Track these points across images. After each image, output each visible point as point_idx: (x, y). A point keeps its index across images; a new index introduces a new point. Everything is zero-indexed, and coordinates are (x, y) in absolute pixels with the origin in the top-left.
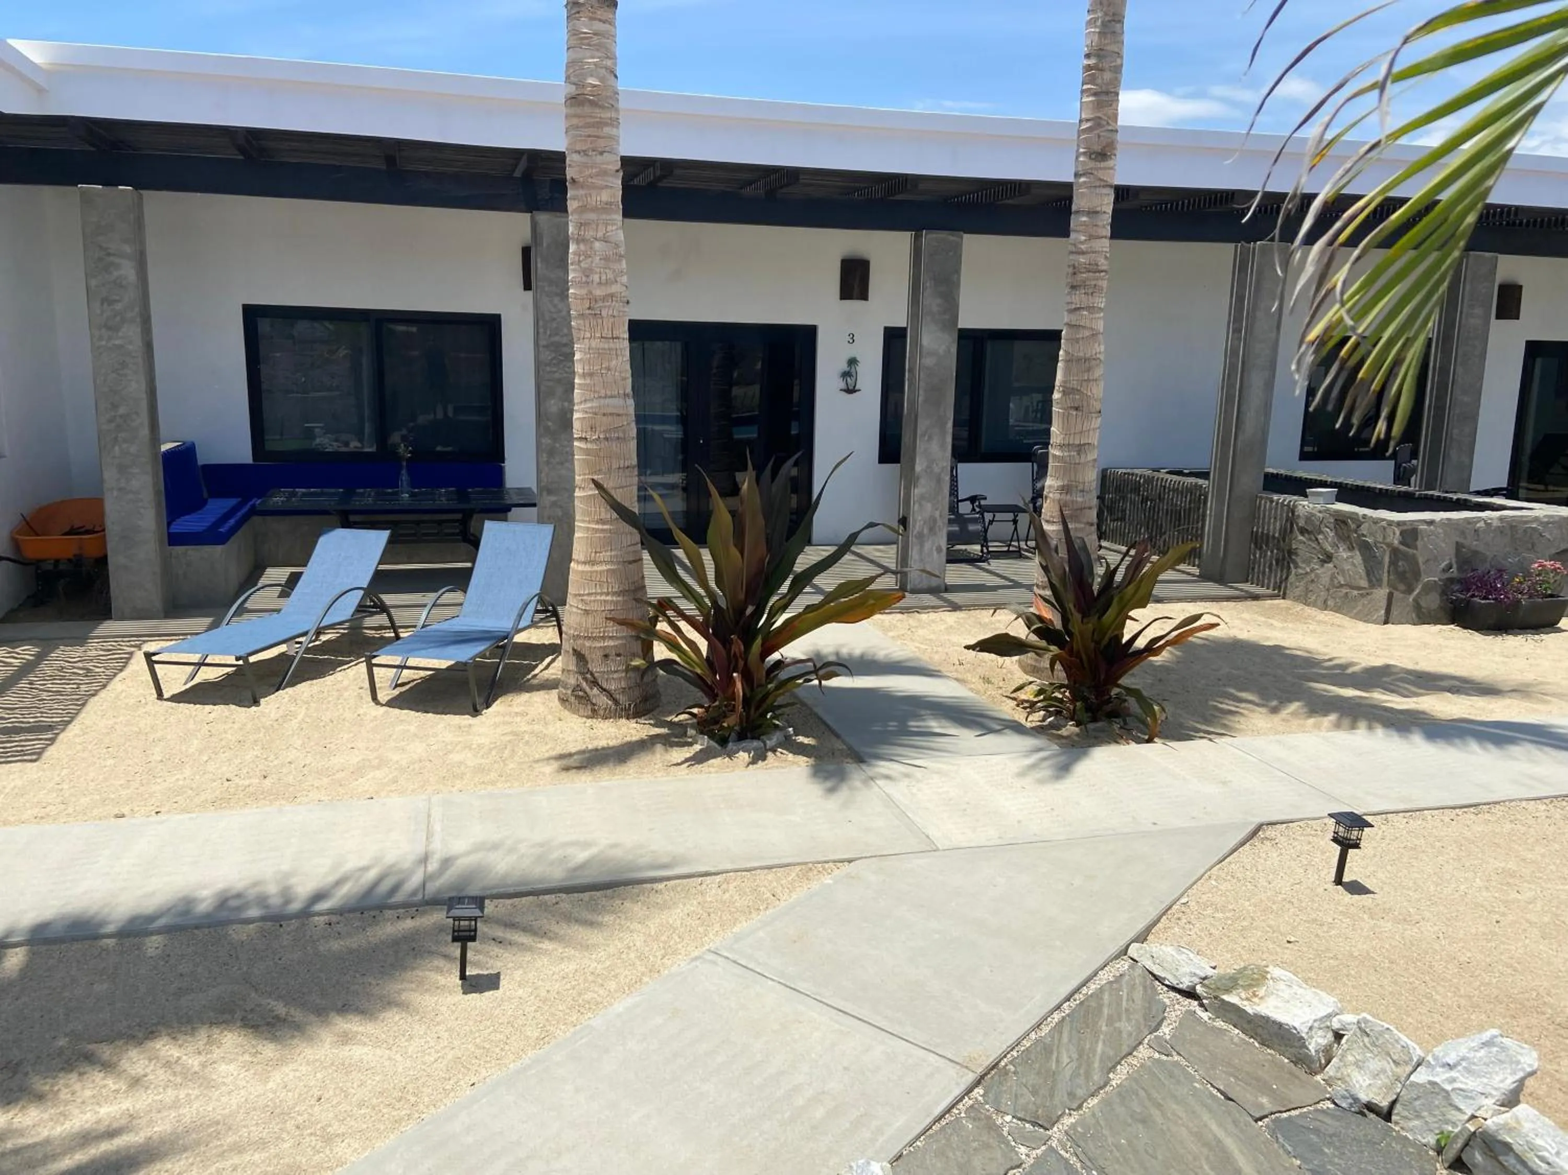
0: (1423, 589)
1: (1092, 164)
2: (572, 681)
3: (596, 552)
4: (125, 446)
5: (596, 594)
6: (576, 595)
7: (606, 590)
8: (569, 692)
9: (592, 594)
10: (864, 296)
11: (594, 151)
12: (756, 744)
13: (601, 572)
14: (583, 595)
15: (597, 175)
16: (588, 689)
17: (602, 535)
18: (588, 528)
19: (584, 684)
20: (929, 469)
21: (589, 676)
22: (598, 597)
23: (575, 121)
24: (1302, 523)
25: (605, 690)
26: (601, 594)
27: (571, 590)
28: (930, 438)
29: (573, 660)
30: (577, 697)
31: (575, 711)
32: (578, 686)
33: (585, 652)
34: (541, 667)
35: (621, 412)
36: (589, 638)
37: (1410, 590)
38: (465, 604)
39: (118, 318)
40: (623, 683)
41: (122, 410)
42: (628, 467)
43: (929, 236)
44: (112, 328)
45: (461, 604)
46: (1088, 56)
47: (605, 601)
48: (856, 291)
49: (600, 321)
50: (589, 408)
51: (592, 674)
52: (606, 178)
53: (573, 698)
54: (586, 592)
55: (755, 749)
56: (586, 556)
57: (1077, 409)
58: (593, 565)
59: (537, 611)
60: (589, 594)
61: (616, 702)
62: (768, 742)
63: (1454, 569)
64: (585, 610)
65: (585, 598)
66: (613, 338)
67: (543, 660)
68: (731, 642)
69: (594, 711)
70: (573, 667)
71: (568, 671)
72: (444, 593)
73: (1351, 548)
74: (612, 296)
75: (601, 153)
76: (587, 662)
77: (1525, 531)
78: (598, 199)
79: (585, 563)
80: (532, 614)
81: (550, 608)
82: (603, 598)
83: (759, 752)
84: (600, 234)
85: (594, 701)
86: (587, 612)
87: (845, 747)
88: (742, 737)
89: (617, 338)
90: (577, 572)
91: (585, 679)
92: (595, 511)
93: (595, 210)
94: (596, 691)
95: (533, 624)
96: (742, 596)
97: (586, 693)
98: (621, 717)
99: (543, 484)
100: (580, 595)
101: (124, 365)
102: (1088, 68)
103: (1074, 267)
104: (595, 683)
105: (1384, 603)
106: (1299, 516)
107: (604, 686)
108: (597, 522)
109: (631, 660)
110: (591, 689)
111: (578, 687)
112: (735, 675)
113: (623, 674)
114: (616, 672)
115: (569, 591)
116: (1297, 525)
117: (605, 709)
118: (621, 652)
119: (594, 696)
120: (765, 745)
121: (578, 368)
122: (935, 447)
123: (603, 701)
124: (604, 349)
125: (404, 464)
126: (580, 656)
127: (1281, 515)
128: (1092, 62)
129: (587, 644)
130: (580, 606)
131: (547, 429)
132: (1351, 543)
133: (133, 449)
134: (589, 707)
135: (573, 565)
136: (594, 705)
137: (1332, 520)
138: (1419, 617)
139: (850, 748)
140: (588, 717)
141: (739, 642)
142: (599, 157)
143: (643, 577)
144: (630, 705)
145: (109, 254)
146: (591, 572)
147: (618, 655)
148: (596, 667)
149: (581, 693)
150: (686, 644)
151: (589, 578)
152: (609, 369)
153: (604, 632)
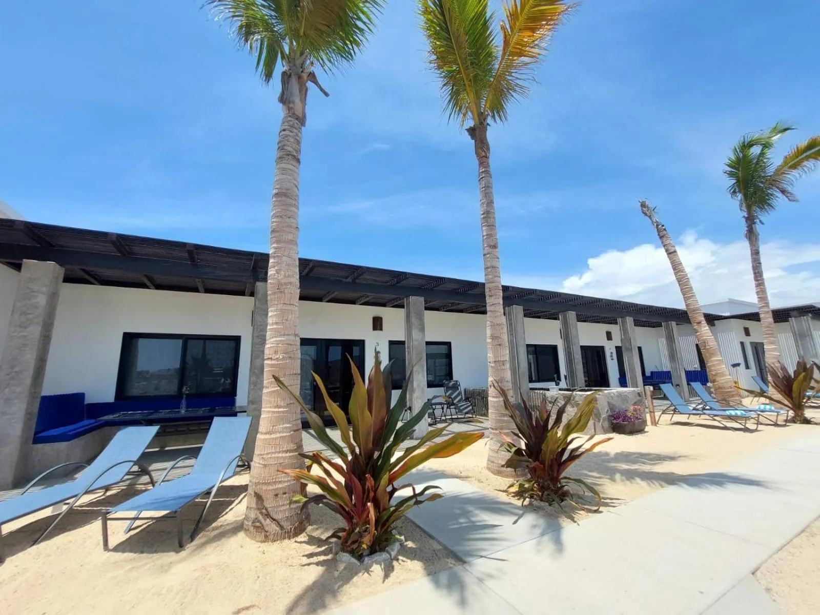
0: (603, 420)
1: (491, 250)
2: (253, 516)
3: (273, 426)
4: (13, 388)
5: (273, 453)
6: (259, 455)
7: (278, 450)
8: (250, 523)
9: (270, 453)
10: (381, 329)
11: (285, 216)
12: (384, 555)
13: (276, 438)
14: (264, 455)
15: (287, 226)
16: (263, 521)
17: (278, 415)
18: (269, 412)
19: (261, 518)
20: (418, 386)
21: (264, 511)
22: (273, 455)
23: (277, 203)
24: (549, 399)
25: (274, 520)
26: (275, 453)
27: (257, 452)
28: (418, 373)
29: (255, 499)
30: (255, 527)
31: (254, 538)
32: (256, 518)
33: (263, 494)
34: (237, 502)
35: (292, 343)
36: (265, 484)
37: (599, 421)
38: (195, 466)
39: (28, 322)
40: (287, 513)
41: (16, 369)
42: (295, 374)
43: (413, 298)
44: (23, 326)
45: (193, 466)
46: (483, 214)
47: (277, 457)
48: (378, 328)
49: (283, 295)
50: (275, 341)
51: (266, 509)
52: (291, 229)
53: (252, 528)
54: (266, 452)
55: (384, 561)
56: (266, 430)
57: (500, 345)
58: (271, 434)
59: (238, 466)
60: (267, 454)
61: (282, 527)
62: (392, 553)
63: (609, 412)
64: (264, 465)
65: (264, 456)
66: (290, 304)
67: (239, 496)
68: (366, 479)
69: (266, 537)
70: (254, 505)
71: (251, 508)
72: (180, 461)
73: (573, 407)
74: (291, 283)
75: (289, 218)
76: (263, 500)
77: (624, 395)
78: (287, 237)
79: (266, 434)
80: (234, 468)
81: (246, 464)
82: (277, 455)
83: (387, 563)
84: (286, 254)
85: (267, 529)
86: (265, 466)
87: (441, 547)
88: (373, 550)
89: (293, 305)
90: (260, 439)
91: (261, 513)
92: (275, 401)
93: (285, 242)
94: (268, 520)
95: (235, 473)
96: (371, 445)
97: (261, 523)
98: (284, 538)
99: (250, 399)
100: (261, 455)
101: (25, 345)
102: (484, 218)
103: (490, 288)
104: (268, 515)
105: (593, 427)
106: (548, 397)
107: (275, 517)
108: (275, 407)
109: (293, 497)
110: (265, 520)
111: (256, 520)
112: (369, 504)
113: (288, 507)
114: (282, 505)
115: (255, 453)
116: (548, 400)
117: (274, 534)
118: (287, 491)
119: (267, 525)
120: (390, 555)
121: (270, 321)
122: (420, 376)
123: (272, 528)
124: (285, 310)
125: (185, 396)
126: (259, 497)
127: (540, 398)
128: (485, 215)
129: (264, 488)
130: (261, 462)
131: (254, 373)
132: (572, 405)
133: (18, 389)
134: (263, 534)
135: (259, 436)
136: (266, 532)
137: (562, 397)
138: (604, 431)
139: (445, 548)
140: (262, 542)
141: (371, 478)
142: (288, 219)
143: (301, 440)
144: (291, 529)
145: (33, 292)
146: (270, 439)
147: (285, 493)
148: (269, 503)
149: (258, 524)
150: (334, 484)
151: (267, 442)
152: (287, 320)
153: (276, 478)
